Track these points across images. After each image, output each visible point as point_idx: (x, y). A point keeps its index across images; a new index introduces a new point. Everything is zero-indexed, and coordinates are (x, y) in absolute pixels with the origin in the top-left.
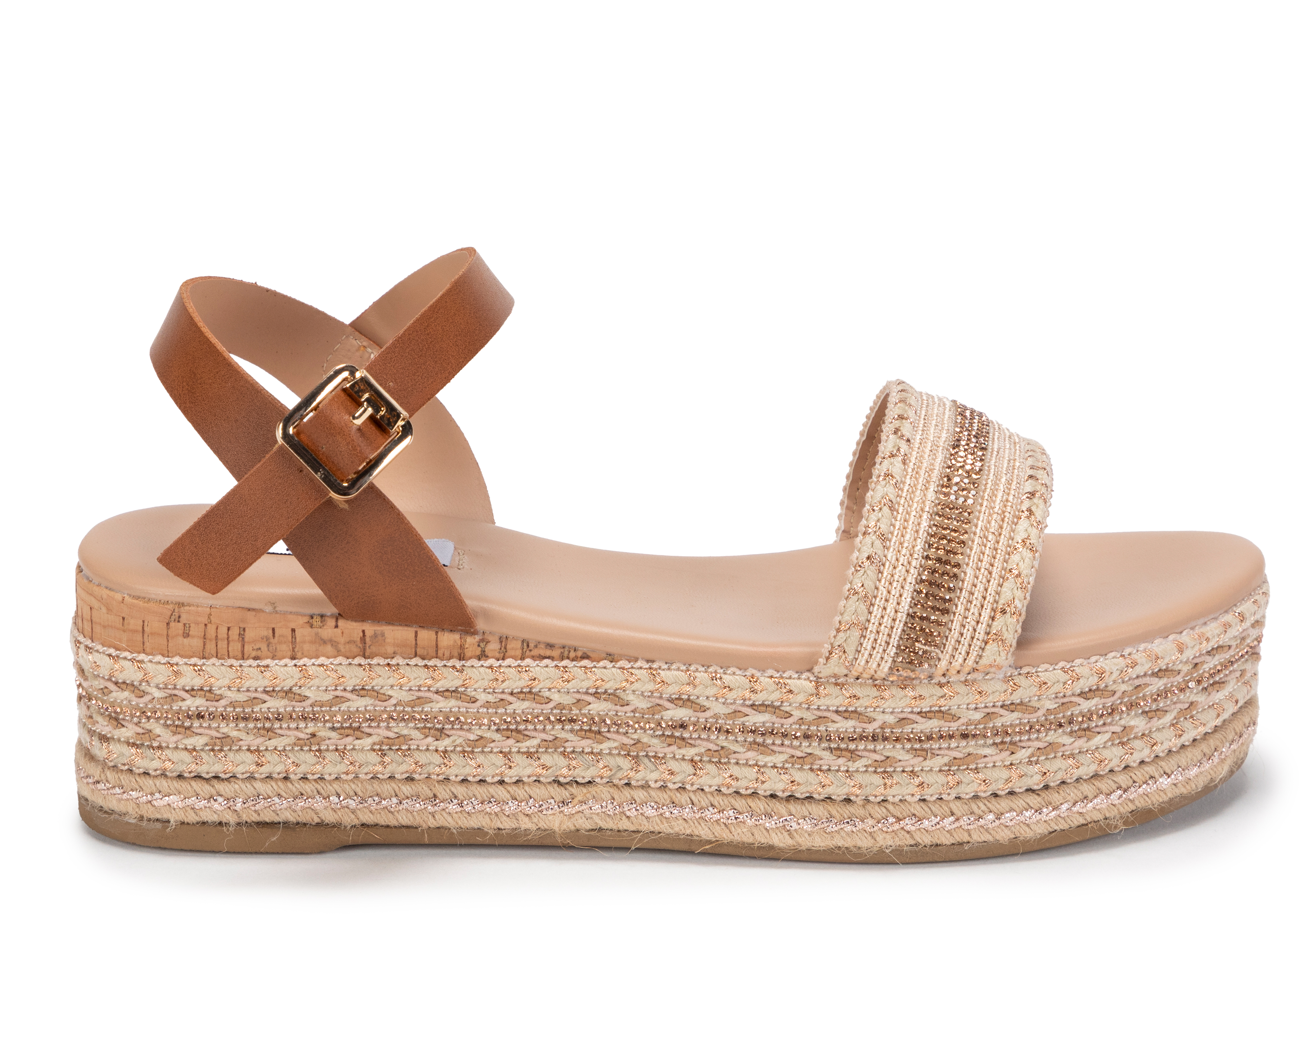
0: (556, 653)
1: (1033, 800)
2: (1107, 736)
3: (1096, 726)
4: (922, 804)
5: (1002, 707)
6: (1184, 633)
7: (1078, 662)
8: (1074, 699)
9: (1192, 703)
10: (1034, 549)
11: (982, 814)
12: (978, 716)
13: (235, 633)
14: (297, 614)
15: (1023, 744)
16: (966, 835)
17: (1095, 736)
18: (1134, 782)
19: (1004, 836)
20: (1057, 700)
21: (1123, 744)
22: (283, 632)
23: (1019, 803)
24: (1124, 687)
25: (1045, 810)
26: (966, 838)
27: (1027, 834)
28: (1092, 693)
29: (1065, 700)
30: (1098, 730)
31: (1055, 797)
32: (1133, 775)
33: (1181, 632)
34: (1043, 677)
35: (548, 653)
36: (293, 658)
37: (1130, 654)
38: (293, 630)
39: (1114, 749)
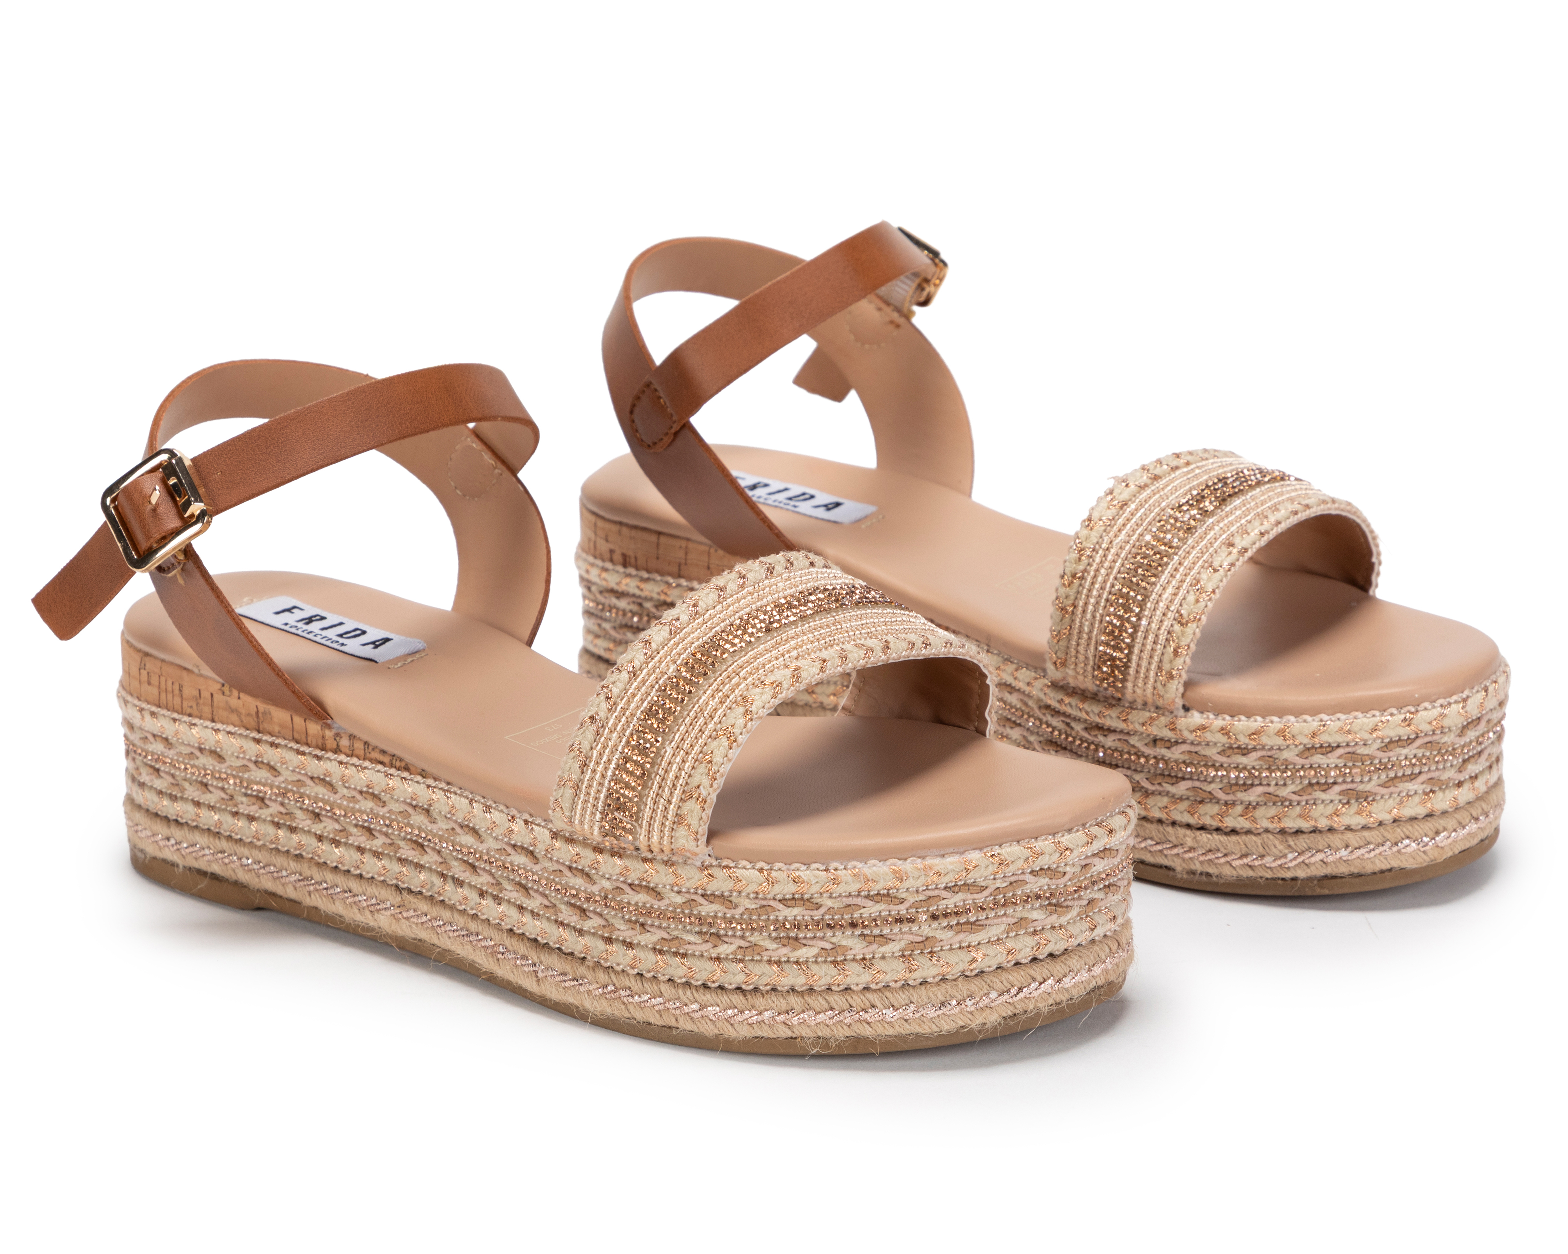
0: (386, 759)
1: (738, 999)
2: (815, 951)
3: (805, 938)
4: (638, 977)
5: (703, 896)
6: (909, 861)
7: (778, 865)
8: (772, 903)
9: (927, 938)
10: (732, 738)
11: (687, 1001)
12: (679, 899)
13: (176, 687)
14: (214, 680)
15: (726, 939)
16: (674, 1020)
17: (800, 948)
18: (851, 1006)
19: (709, 1030)
20: (757, 901)
21: (835, 963)
22: (206, 694)
23: (724, 999)
24: (829, 903)
25: (747, 1012)
26: (673, 1023)
27: (730, 1032)
28: (793, 902)
29: (765, 903)
30: (804, 942)
31: (760, 1002)
32: (849, 999)
33: (906, 859)
34: (739, 872)
35: (381, 758)
36: (213, 721)
37: (836, 870)
38: (212, 695)
39: (824, 967)
